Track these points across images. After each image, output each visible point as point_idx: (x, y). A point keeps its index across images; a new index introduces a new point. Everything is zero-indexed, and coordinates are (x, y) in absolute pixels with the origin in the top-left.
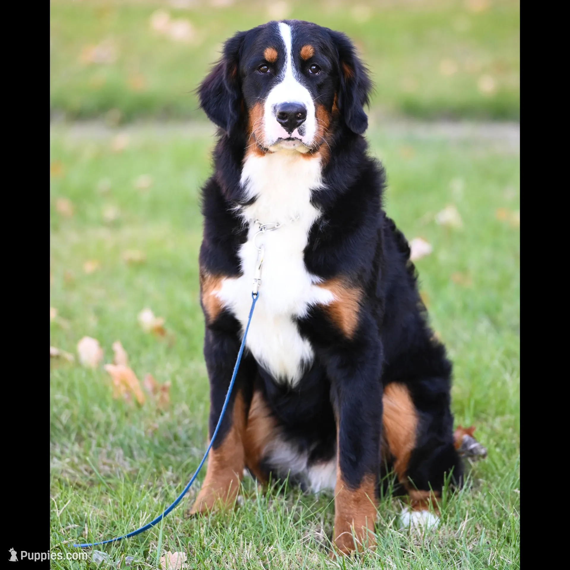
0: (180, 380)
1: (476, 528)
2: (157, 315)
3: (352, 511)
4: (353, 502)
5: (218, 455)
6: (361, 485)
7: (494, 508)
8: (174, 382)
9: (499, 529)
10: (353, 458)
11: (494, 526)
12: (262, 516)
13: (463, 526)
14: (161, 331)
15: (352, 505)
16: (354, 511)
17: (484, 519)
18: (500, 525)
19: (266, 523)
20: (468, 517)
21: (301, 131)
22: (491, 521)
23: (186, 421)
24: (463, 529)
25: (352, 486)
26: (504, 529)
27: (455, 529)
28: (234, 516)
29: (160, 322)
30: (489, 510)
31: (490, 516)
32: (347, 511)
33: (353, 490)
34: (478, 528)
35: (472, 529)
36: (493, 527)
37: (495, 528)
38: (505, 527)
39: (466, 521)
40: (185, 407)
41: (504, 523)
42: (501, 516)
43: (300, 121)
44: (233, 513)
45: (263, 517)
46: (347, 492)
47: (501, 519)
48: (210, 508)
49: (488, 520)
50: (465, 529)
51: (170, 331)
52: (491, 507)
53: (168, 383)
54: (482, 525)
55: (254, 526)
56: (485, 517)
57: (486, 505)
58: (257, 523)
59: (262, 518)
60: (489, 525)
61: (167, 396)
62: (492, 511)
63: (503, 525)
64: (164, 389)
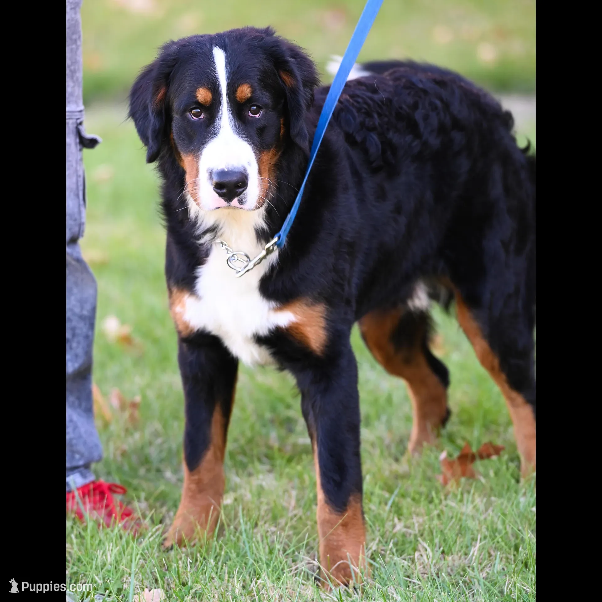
0: (151, 394)
1: (489, 553)
2: (123, 322)
3: (341, 538)
4: (341, 527)
5: (196, 477)
6: (348, 508)
7: (509, 530)
8: (144, 397)
9: (515, 553)
10: (337, 478)
11: (510, 549)
12: (247, 545)
13: (475, 551)
14: (126, 340)
15: (340, 531)
16: (343, 537)
17: (498, 542)
18: (517, 548)
19: (253, 553)
20: (481, 540)
21: (242, 200)
22: (506, 544)
23: (159, 441)
24: (475, 554)
25: (339, 509)
26: (521, 553)
27: (466, 554)
28: (216, 546)
29: (126, 330)
30: (504, 532)
31: (505, 538)
32: (335, 537)
33: (340, 513)
34: (492, 553)
35: (484, 555)
36: (509, 551)
37: (511, 552)
38: (522, 550)
39: (478, 545)
40: (157, 425)
41: (521, 546)
42: (517, 538)
43: (241, 190)
44: (216, 543)
45: (250, 547)
46: (334, 517)
47: (517, 541)
48: (189, 537)
49: (503, 544)
50: (477, 554)
51: (138, 339)
52: (505, 529)
53: (138, 399)
54: (496, 549)
55: (239, 557)
56: (500, 540)
57: (500, 526)
58: (242, 554)
59: (247, 548)
60: (504, 549)
61: (137, 414)
62: (507, 533)
63: (520, 549)
64: (134, 405)
